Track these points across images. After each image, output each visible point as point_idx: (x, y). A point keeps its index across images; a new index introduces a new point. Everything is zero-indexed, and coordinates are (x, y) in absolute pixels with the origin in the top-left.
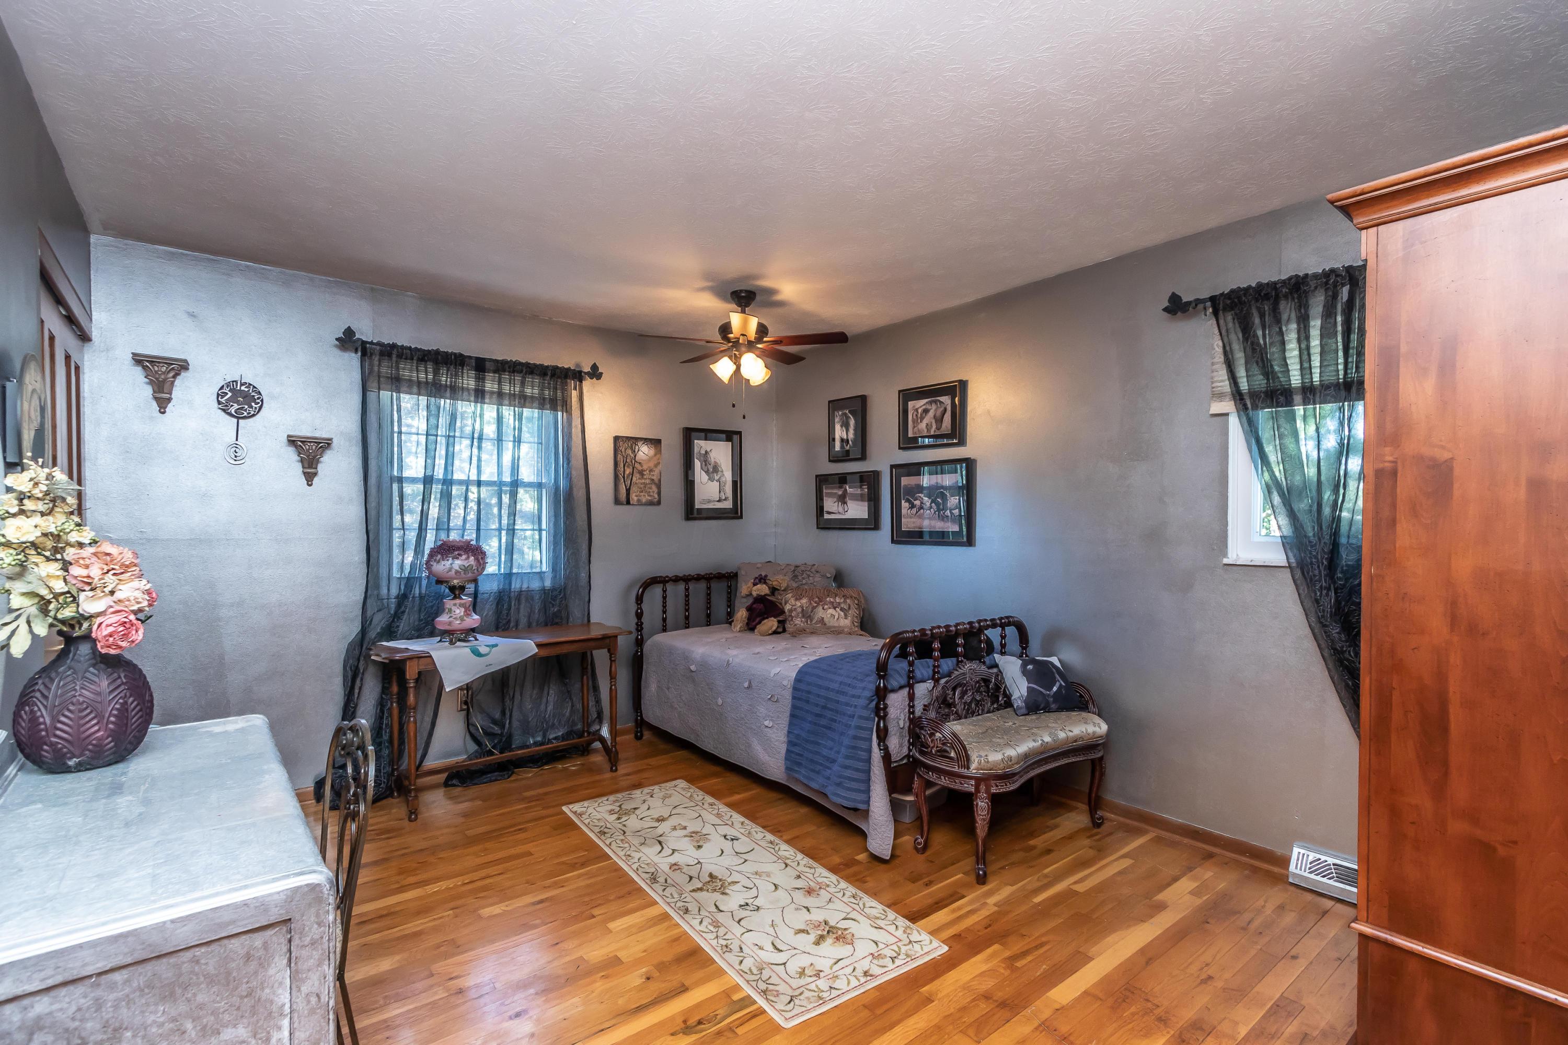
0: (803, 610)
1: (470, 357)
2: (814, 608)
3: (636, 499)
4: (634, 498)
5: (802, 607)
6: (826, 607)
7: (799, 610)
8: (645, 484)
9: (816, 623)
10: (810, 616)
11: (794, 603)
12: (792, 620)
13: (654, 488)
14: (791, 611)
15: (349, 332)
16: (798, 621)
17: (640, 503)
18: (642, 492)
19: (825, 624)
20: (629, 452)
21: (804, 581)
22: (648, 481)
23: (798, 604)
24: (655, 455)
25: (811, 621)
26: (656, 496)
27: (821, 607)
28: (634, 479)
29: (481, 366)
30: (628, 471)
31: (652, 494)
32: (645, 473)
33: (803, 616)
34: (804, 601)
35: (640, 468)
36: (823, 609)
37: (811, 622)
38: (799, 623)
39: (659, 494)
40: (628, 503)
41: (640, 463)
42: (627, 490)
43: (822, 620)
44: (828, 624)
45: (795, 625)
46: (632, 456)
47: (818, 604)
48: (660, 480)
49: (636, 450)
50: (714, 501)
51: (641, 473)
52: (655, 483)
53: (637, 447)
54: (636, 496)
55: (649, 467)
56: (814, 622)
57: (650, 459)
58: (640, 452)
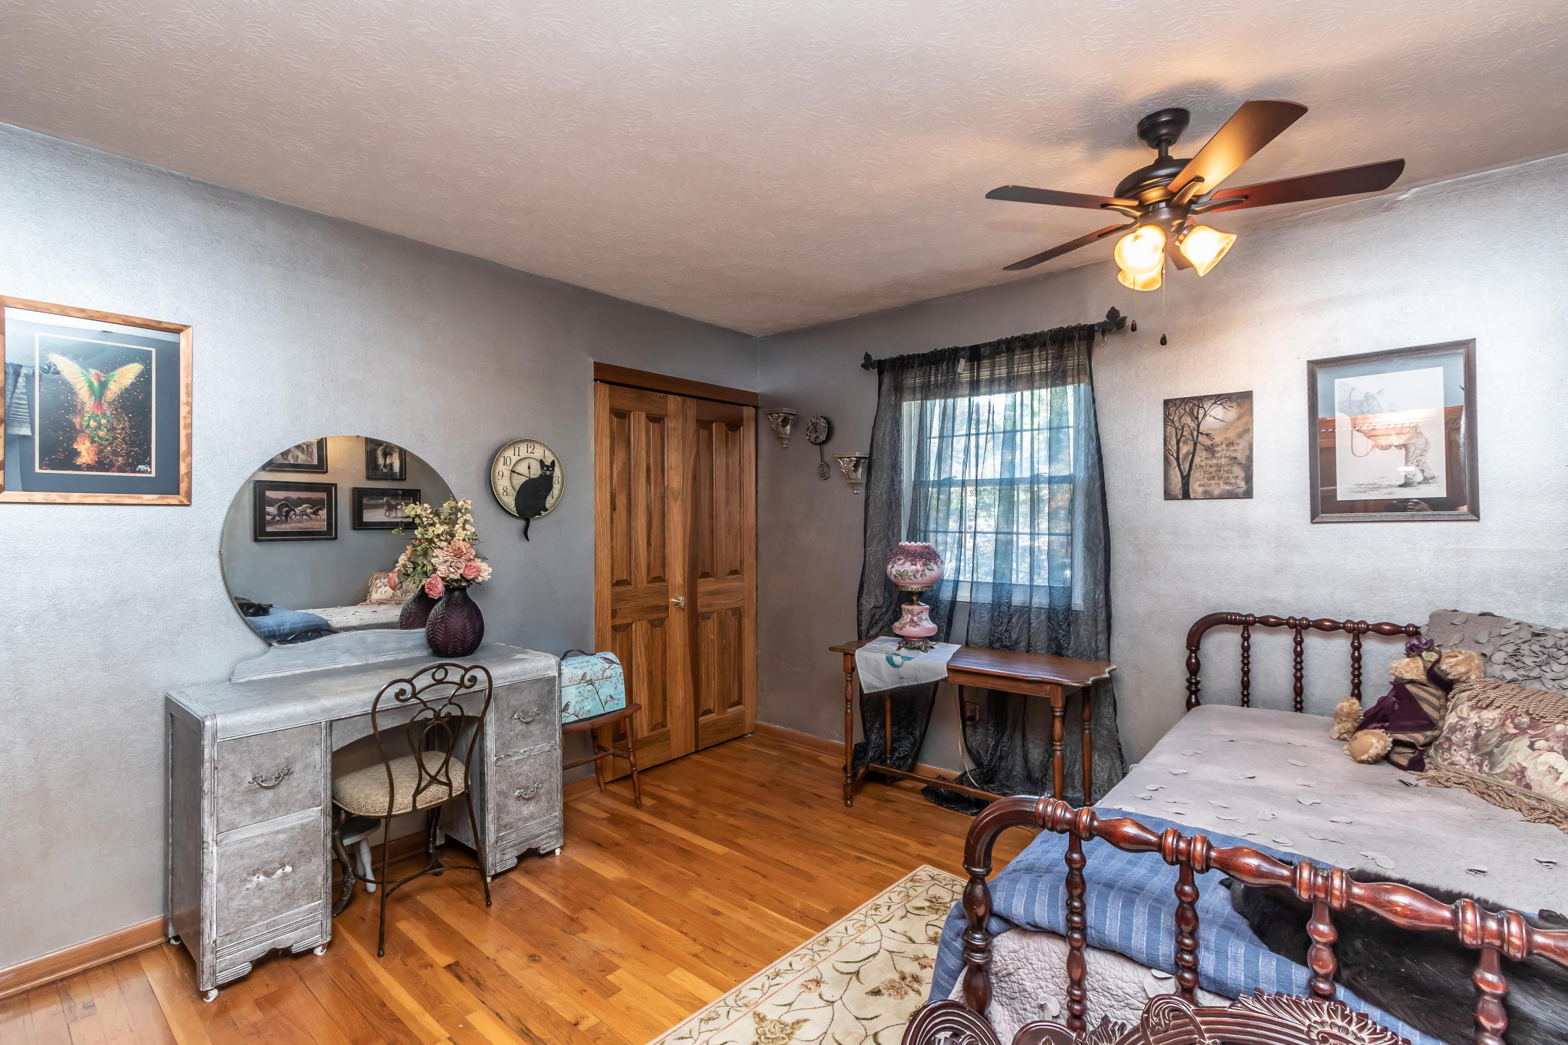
0: (1477, 736)
1: (964, 348)
2: (1506, 737)
3: (1200, 490)
4: (1196, 487)
5: (1479, 727)
6: (1541, 744)
7: (1471, 732)
8: (1219, 466)
9: (1505, 775)
10: (1490, 754)
11: (1464, 715)
12: (1449, 750)
13: (1238, 471)
14: (1453, 729)
15: (867, 357)
16: (1460, 756)
17: (1208, 496)
18: (1213, 478)
19: (1528, 786)
20: (1187, 420)
21: (1536, 673)
22: (1223, 461)
23: (1474, 717)
24: (1239, 418)
25: (1492, 766)
26: (1242, 484)
27: (1526, 741)
28: (1197, 460)
29: (975, 354)
30: (1185, 449)
31: (1233, 481)
32: (1218, 449)
33: (1476, 749)
34: (1490, 715)
35: (1208, 442)
36: (1531, 746)
37: (1491, 769)
38: (1463, 762)
39: (1249, 479)
40: (1186, 495)
41: (1207, 435)
42: (1183, 478)
43: (1520, 774)
44: (1536, 789)
45: (1452, 764)
46: (1193, 425)
47: (1522, 731)
48: (1250, 459)
49: (1200, 416)
50: (1391, 486)
51: (1211, 450)
52: (1240, 464)
53: (1201, 411)
54: (1200, 485)
55: (1226, 439)
56: (1498, 770)
57: (1228, 426)
58: (1207, 418)
